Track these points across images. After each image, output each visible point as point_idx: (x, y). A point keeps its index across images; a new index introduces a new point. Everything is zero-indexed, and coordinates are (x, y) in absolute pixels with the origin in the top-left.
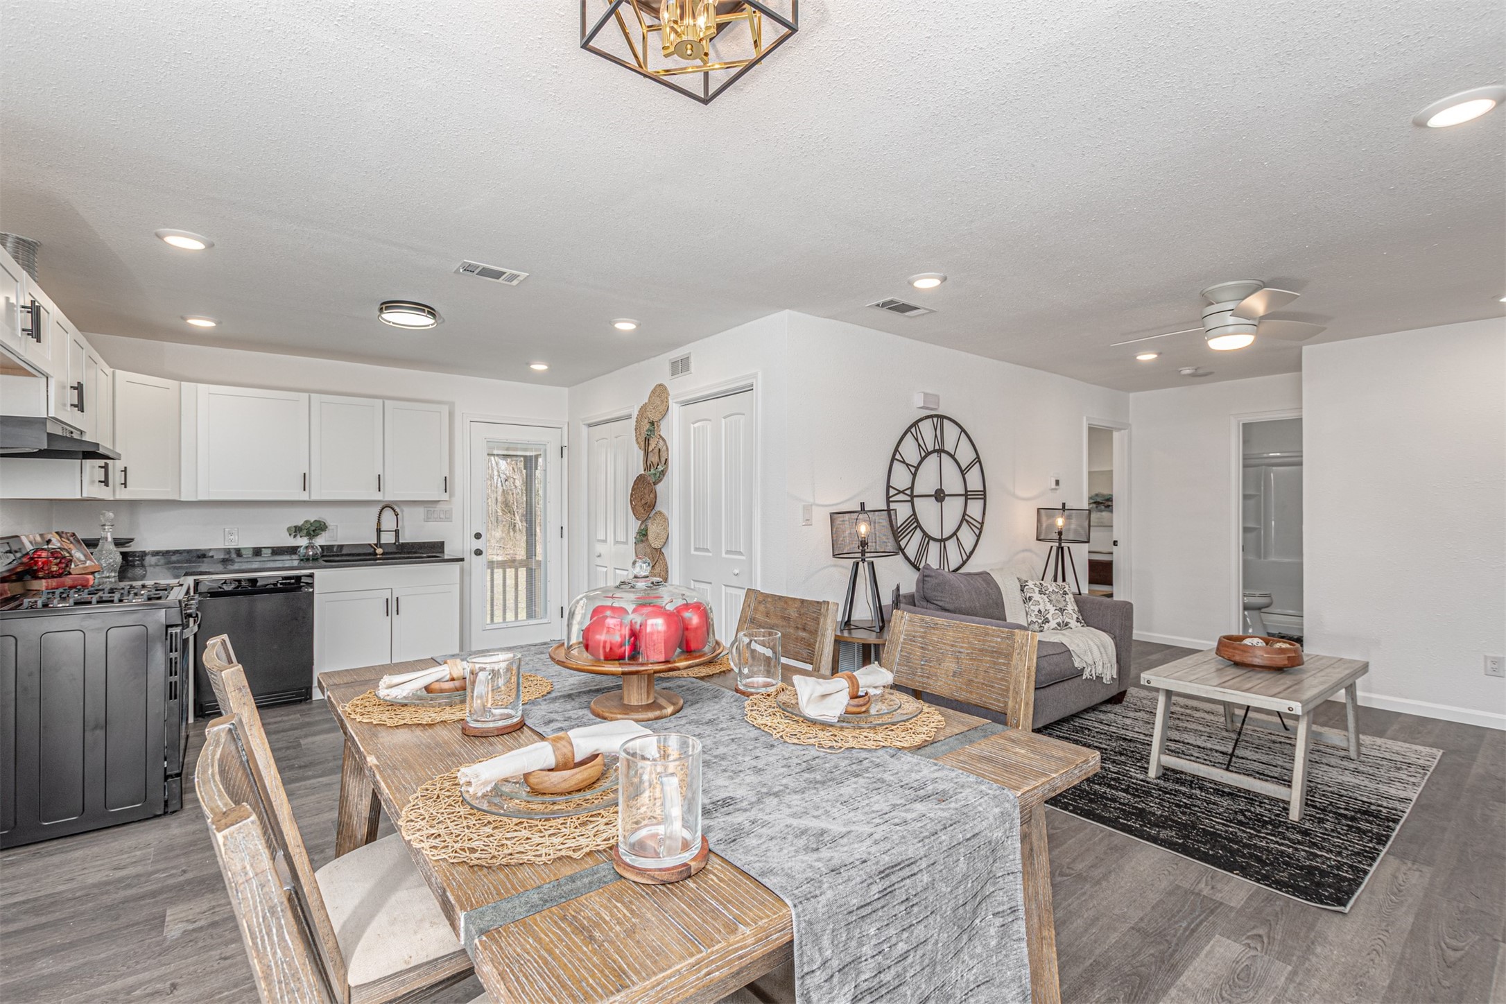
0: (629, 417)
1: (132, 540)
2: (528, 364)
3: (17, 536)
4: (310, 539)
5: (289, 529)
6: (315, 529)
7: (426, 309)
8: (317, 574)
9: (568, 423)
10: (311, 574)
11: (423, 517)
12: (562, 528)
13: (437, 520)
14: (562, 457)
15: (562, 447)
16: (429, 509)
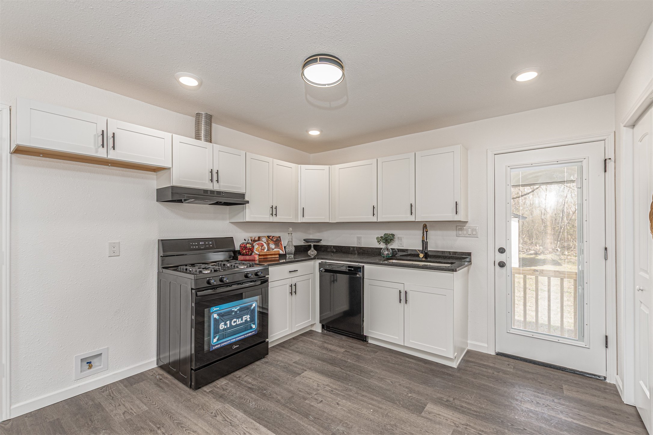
3: (232, 237)
4: (386, 245)
5: (377, 238)
6: (388, 239)
8: (367, 267)
9: (615, 132)
10: (363, 267)
11: (456, 233)
12: (606, 249)
13: (466, 236)
14: (605, 171)
15: (605, 160)
16: (459, 227)
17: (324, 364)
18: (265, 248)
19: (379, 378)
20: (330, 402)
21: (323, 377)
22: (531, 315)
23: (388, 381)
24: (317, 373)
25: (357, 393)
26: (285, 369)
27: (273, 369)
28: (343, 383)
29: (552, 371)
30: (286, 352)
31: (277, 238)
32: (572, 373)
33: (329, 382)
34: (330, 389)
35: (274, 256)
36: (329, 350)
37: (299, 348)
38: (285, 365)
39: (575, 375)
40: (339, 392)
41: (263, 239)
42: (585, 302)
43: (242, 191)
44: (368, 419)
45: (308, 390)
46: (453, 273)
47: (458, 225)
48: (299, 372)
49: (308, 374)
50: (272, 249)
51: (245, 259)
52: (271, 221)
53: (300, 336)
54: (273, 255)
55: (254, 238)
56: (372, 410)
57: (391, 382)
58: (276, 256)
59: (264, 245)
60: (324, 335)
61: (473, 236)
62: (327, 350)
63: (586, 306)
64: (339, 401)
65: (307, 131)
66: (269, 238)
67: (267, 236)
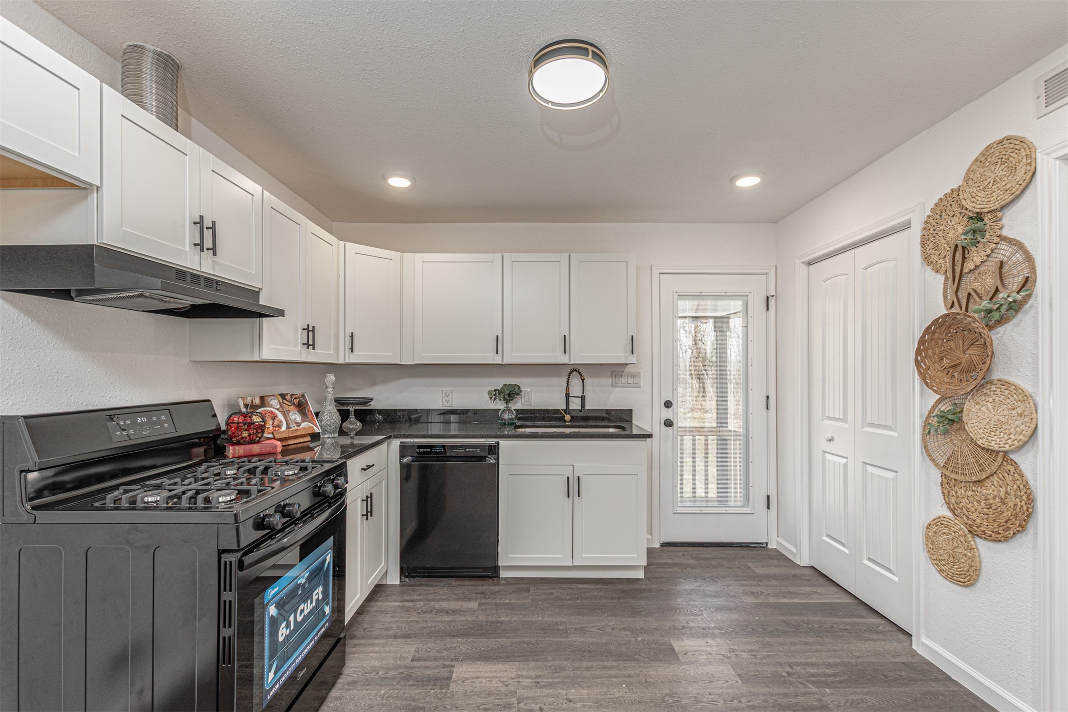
0: (906, 226)
1: (371, 400)
2: (733, 179)
3: (209, 401)
4: (507, 403)
5: (490, 393)
6: (510, 393)
7: (591, 48)
8: (503, 443)
9: (776, 266)
10: (498, 443)
11: (611, 382)
12: (768, 397)
13: (625, 385)
14: (768, 310)
15: (768, 297)
16: (616, 373)
17: (471, 642)
18: (281, 422)
19: (576, 629)
20: (555, 704)
21: (494, 664)
22: (700, 487)
23: (592, 629)
24: (479, 663)
25: (575, 669)
26: (409, 681)
27: (383, 692)
28: (537, 661)
29: (724, 550)
30: (373, 645)
31: (299, 398)
32: (739, 547)
33: (515, 669)
34: (530, 680)
35: (302, 440)
36: (451, 612)
37: (391, 628)
38: (402, 673)
39: (742, 548)
40: (550, 680)
41: (271, 403)
42: (751, 461)
43: (255, 284)
44: (633, 702)
45: (497, 701)
46: (646, 441)
47: (613, 370)
48: (446, 675)
49: (461, 671)
50: (297, 423)
51: (248, 454)
52: (304, 359)
53: (367, 604)
54: (299, 438)
55: (252, 401)
56: (624, 686)
57: (598, 629)
58: (305, 439)
59: (277, 416)
60: (413, 588)
61: (628, 385)
62: (447, 612)
63: (751, 464)
64: (566, 695)
65: (385, 178)
66: (286, 400)
67: (279, 395)
